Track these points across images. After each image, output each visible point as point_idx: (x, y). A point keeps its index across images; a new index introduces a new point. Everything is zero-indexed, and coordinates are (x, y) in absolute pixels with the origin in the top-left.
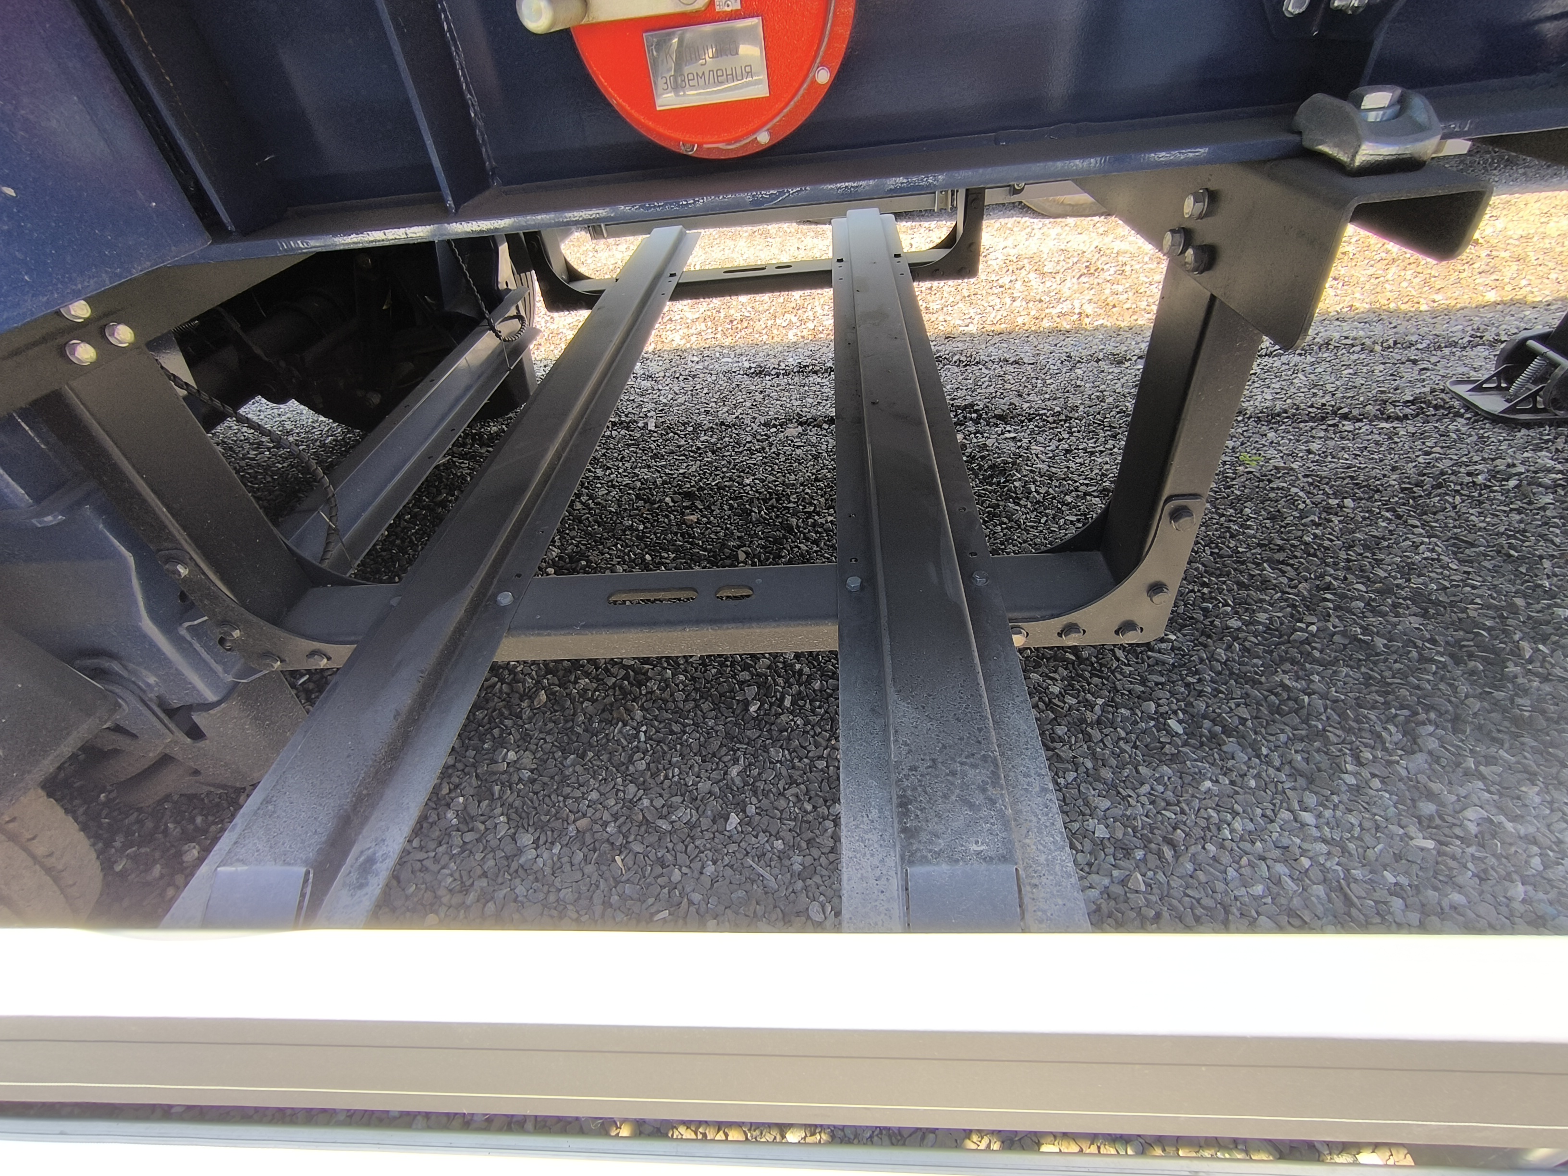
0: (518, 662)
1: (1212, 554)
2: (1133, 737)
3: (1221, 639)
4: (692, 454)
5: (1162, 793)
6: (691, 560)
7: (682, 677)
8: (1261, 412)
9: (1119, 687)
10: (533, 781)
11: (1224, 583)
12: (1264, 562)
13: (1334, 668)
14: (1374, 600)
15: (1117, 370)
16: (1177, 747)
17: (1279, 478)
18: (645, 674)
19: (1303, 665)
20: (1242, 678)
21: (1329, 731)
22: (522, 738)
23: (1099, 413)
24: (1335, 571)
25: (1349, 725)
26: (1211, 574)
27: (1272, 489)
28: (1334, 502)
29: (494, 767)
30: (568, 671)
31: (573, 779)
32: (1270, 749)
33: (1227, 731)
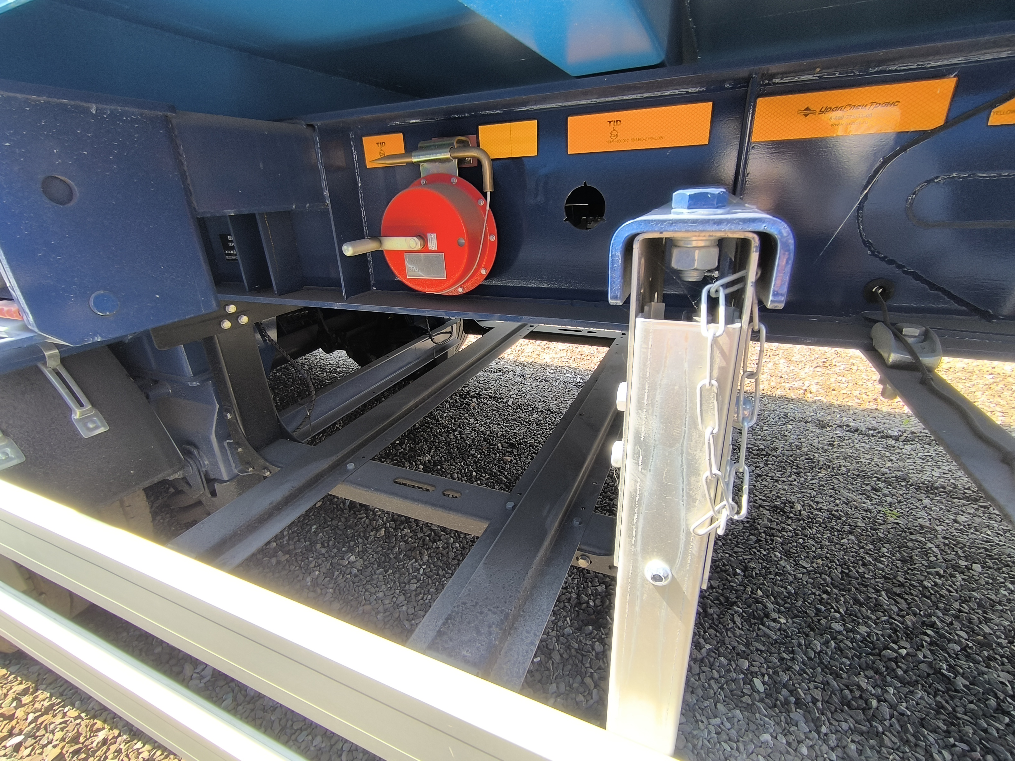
0: (380, 509)
1: (842, 572)
2: (723, 680)
3: (822, 635)
4: (525, 423)
5: (729, 730)
6: (496, 481)
7: (457, 545)
8: (922, 483)
9: (726, 642)
10: (356, 576)
11: (843, 596)
12: (884, 590)
13: (911, 688)
14: (971, 648)
15: (818, 431)
16: (753, 700)
17: (921, 533)
18: (440, 537)
19: (885, 677)
20: (827, 669)
21: (886, 735)
22: (362, 551)
23: (791, 456)
24: (943, 615)
25: (907, 737)
26: (835, 587)
27: (912, 540)
28: (963, 563)
29: (341, 561)
30: (402, 523)
31: (375, 582)
32: (831, 731)
33: (798, 703)
